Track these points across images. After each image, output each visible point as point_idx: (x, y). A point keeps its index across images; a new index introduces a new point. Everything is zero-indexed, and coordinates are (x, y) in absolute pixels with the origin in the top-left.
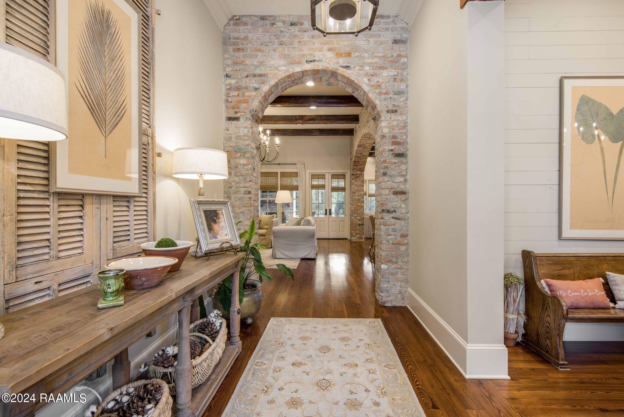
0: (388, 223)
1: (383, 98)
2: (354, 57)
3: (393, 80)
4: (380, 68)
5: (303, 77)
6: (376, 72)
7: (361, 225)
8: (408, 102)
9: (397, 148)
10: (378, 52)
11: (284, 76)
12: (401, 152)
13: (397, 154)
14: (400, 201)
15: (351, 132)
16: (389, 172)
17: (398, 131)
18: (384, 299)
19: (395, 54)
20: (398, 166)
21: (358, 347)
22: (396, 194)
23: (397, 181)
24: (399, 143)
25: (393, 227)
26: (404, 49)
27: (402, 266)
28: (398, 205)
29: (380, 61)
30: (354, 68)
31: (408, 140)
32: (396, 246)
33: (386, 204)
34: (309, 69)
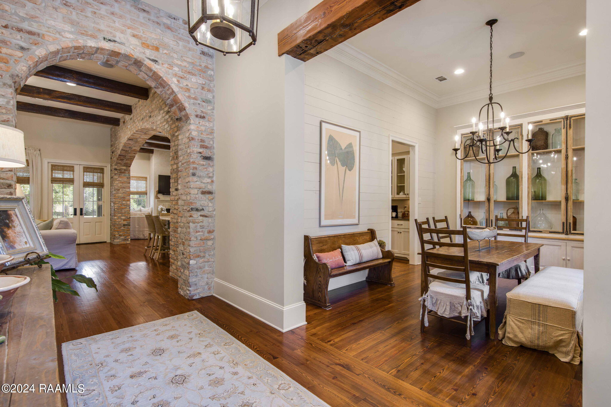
0: (197, 221)
1: (192, 102)
2: (163, 54)
3: (201, 87)
4: (189, 72)
5: (94, 54)
6: (185, 76)
7: (126, 225)
8: (215, 111)
9: (205, 151)
10: (187, 57)
11: (71, 46)
12: (209, 156)
13: (205, 157)
14: (207, 200)
15: (115, 122)
16: (198, 173)
17: (206, 136)
18: (192, 293)
19: (203, 65)
20: (206, 168)
21: (191, 339)
22: (204, 194)
23: (204, 181)
24: (206, 147)
25: (201, 224)
26: (211, 63)
27: (209, 260)
28: (206, 203)
29: (189, 66)
30: (163, 64)
31: (215, 145)
32: (204, 241)
33: (194, 203)
34: (107, 48)
